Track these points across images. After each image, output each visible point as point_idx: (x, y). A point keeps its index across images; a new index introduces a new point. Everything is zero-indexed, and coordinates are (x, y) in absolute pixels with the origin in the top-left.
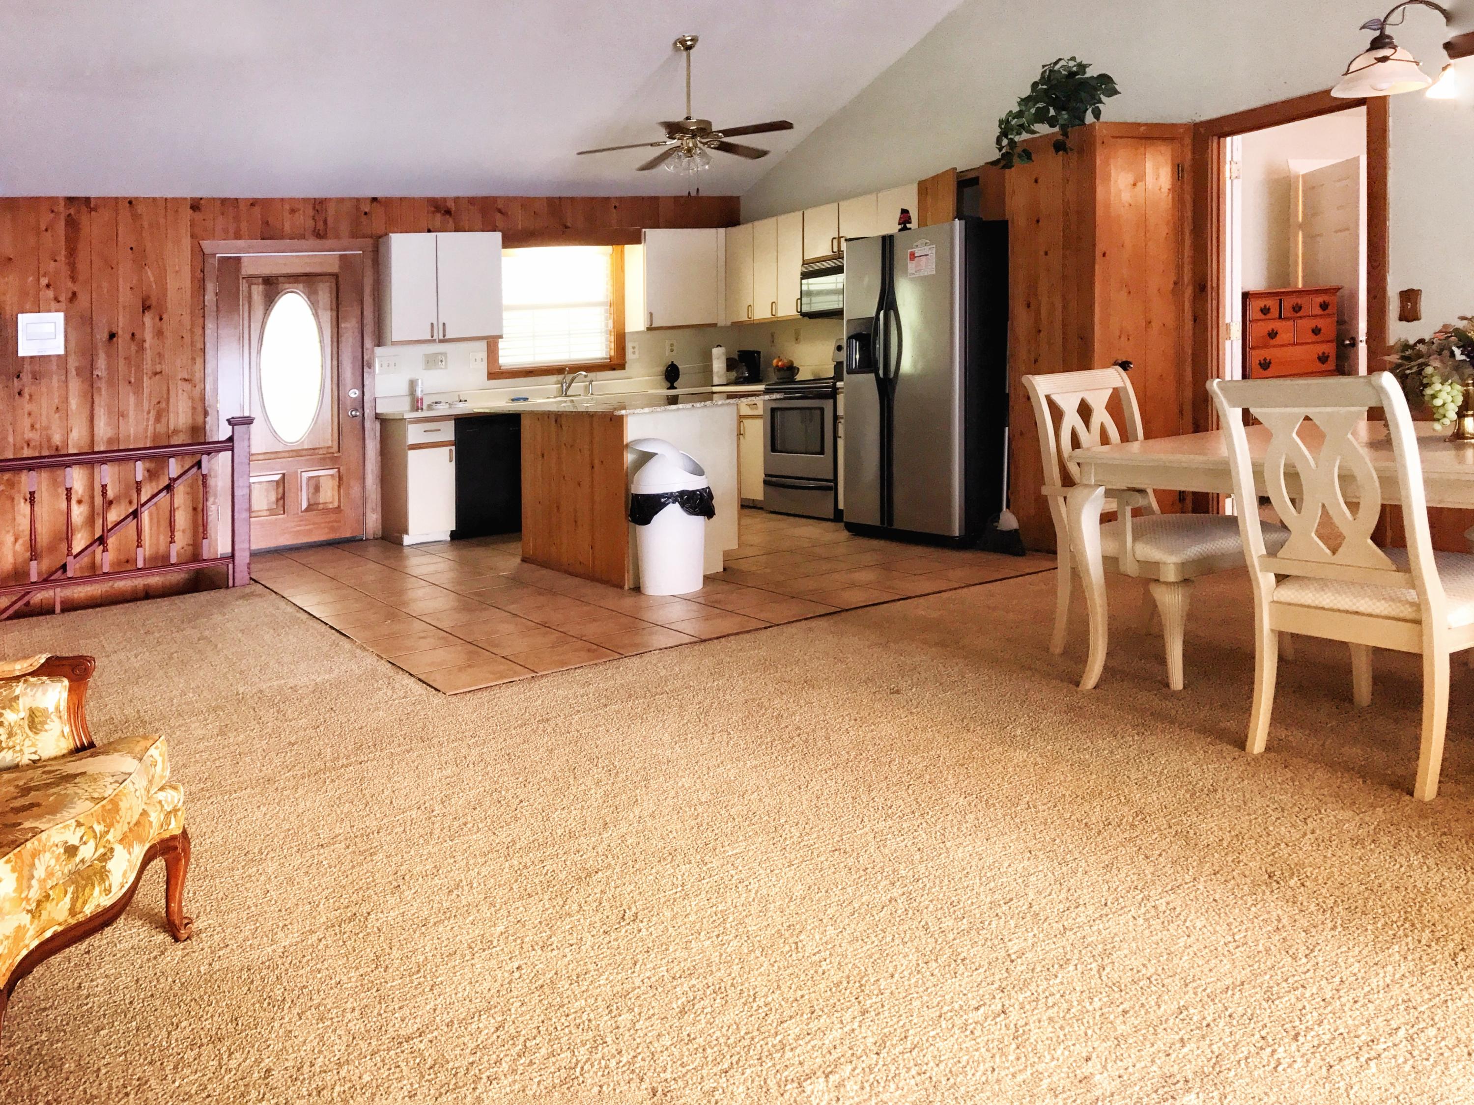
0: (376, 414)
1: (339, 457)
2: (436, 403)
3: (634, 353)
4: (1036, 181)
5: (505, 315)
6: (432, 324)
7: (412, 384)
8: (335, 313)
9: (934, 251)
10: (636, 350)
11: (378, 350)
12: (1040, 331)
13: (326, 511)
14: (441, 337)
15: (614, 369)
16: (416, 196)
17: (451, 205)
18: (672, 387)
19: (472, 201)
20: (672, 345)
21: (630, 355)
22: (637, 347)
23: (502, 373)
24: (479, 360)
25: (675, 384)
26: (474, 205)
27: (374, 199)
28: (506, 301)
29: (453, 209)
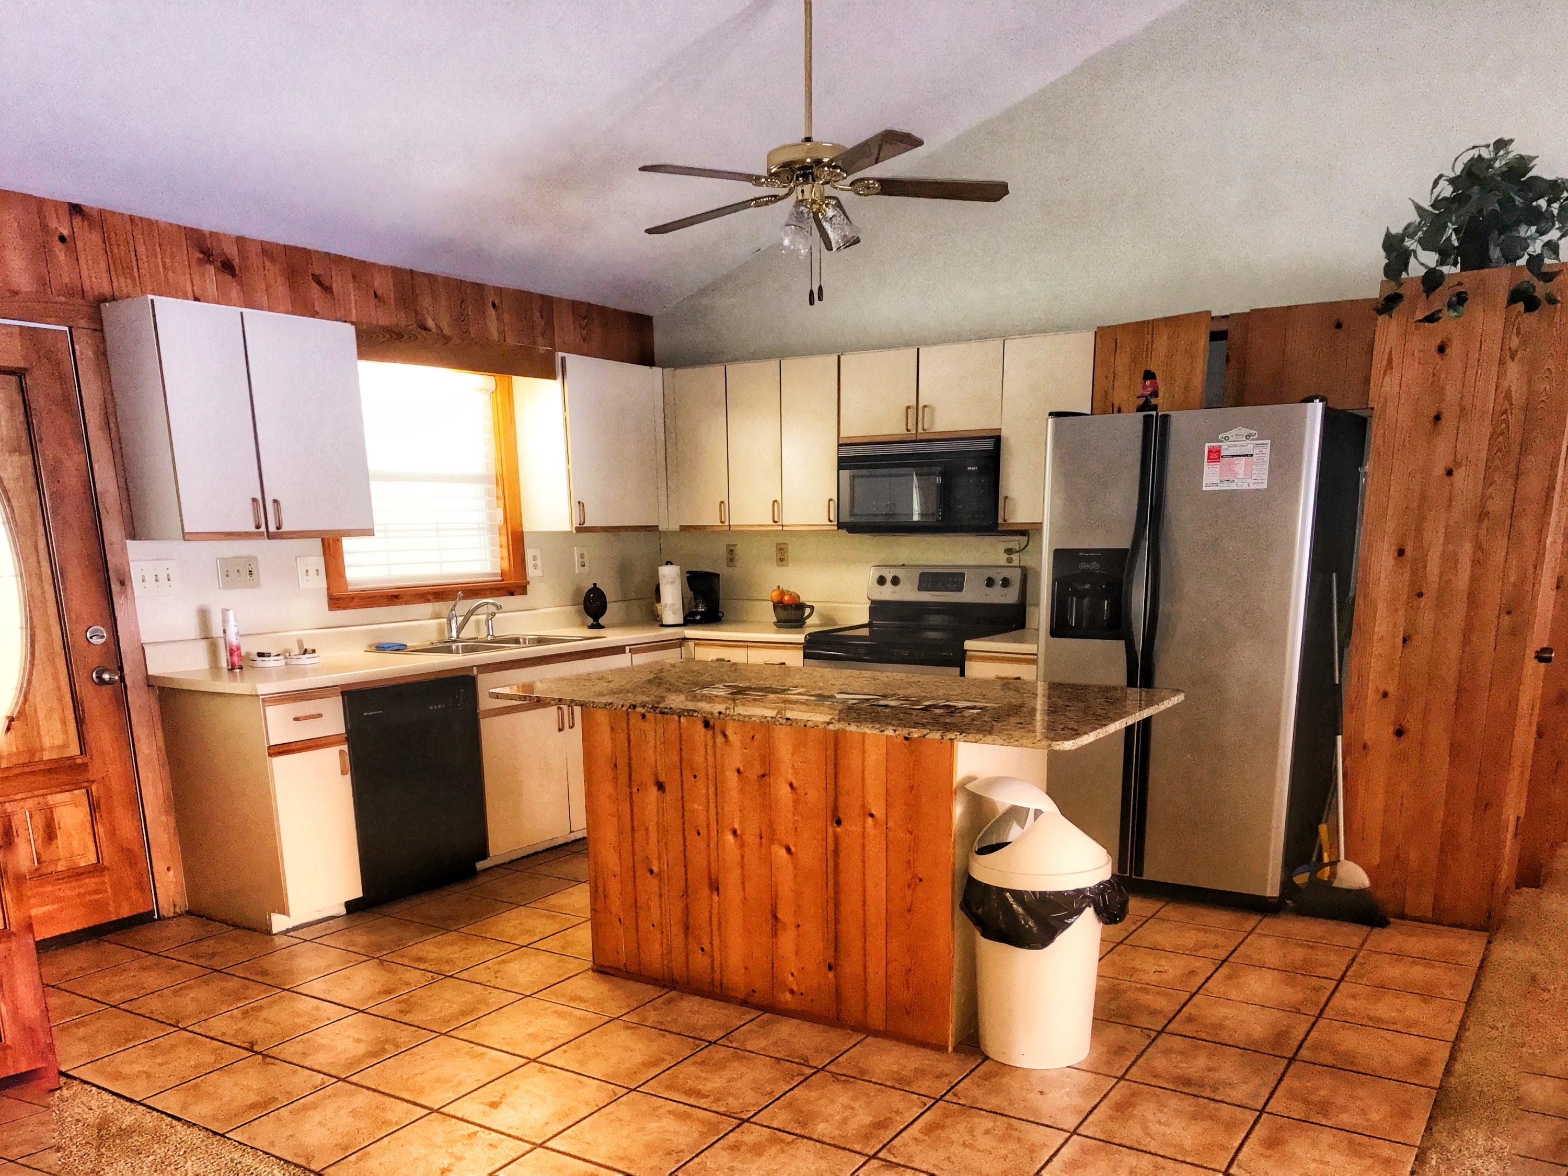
0: (148, 677)
1: (86, 765)
2: (261, 655)
3: (535, 566)
4: (1441, 349)
5: (375, 488)
6: (254, 500)
7: (204, 615)
8: (28, 459)
9: (1267, 451)
10: (539, 562)
11: (133, 546)
12: (1420, 595)
13: (76, 874)
14: (272, 528)
15: (512, 594)
16: (163, 219)
17: (232, 251)
18: (596, 626)
19: (268, 251)
20: (582, 556)
21: (531, 573)
22: (539, 557)
23: (352, 598)
24: (312, 572)
25: (602, 621)
26: (272, 259)
27: (76, 209)
28: (373, 465)
29: (236, 261)
